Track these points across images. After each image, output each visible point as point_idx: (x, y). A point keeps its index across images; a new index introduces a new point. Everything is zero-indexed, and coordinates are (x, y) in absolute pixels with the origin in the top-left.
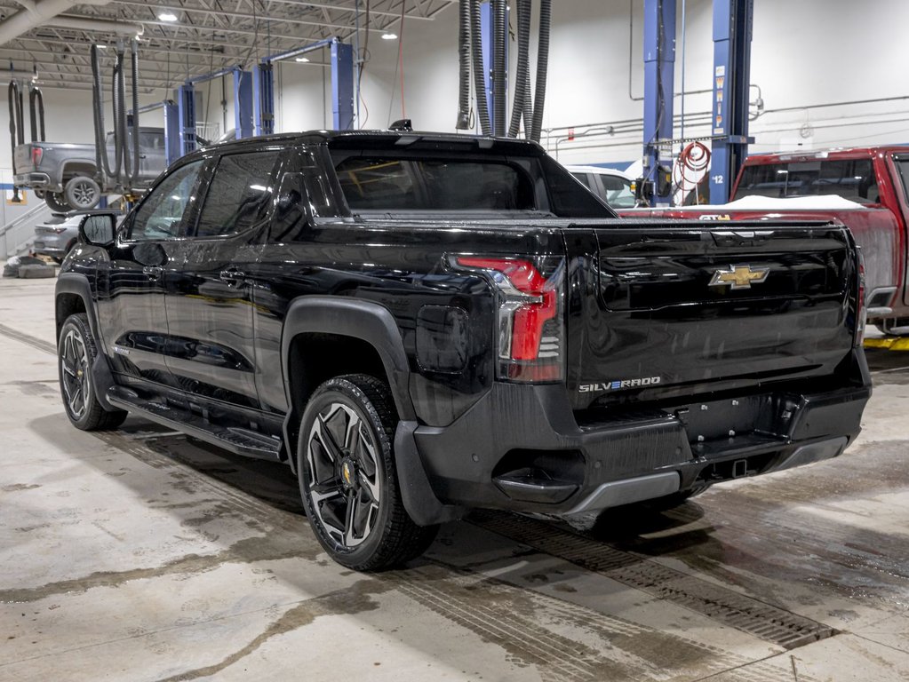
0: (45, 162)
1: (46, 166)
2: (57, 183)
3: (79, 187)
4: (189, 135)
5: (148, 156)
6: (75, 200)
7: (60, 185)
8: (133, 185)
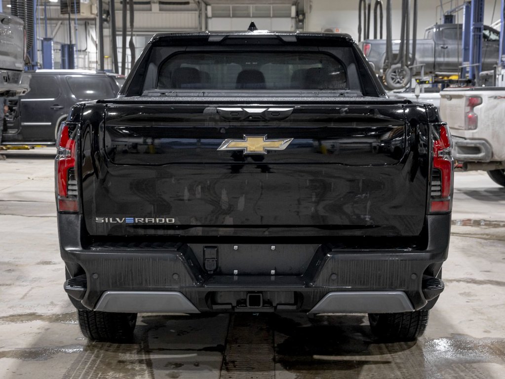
0: (372, 54)
1: (373, 57)
2: (379, 69)
3: (395, 72)
4: (477, 28)
5: (450, 47)
6: (391, 82)
7: (382, 71)
8: (437, 70)
